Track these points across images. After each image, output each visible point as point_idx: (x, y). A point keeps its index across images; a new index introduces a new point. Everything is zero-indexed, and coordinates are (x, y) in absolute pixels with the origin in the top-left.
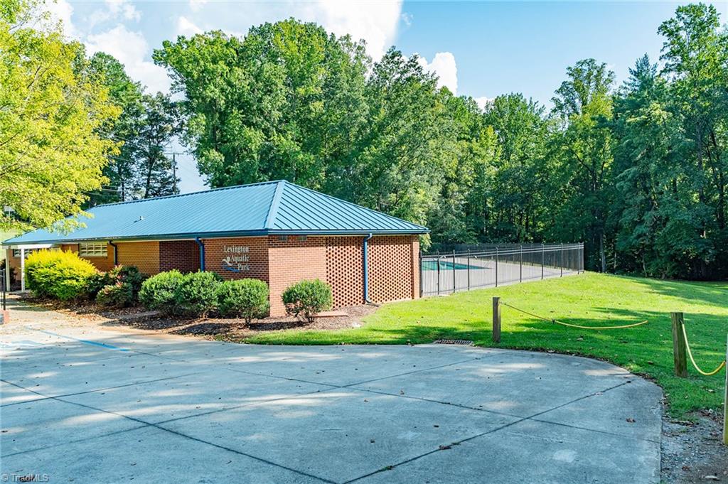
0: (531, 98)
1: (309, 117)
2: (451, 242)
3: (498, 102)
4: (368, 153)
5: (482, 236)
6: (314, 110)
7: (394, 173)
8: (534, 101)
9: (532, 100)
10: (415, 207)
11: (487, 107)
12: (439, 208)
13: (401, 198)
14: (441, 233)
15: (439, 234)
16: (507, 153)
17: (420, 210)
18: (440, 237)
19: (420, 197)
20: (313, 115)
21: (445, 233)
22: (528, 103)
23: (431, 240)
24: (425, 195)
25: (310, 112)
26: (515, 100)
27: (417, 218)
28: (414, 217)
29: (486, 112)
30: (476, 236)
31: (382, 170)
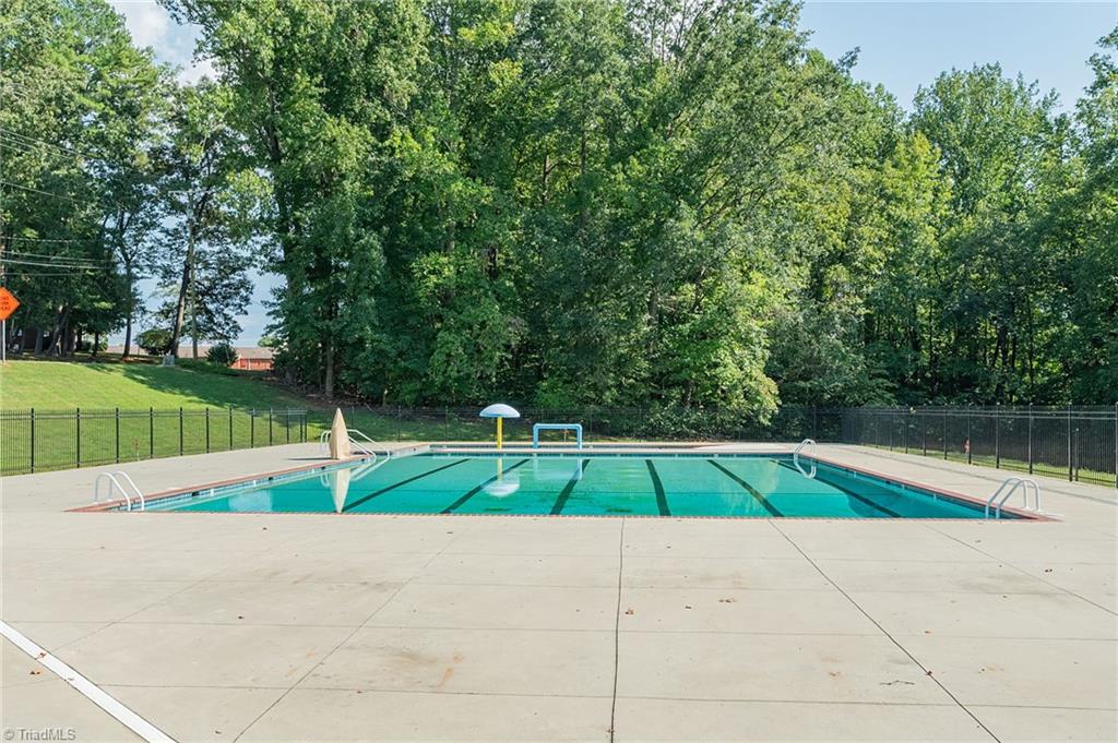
0: (1020, 76)
1: (487, 98)
2: (829, 404)
3: (944, 88)
4: (621, 176)
5: (907, 390)
6: (498, 81)
7: (686, 226)
8: (1028, 82)
9: (1025, 80)
10: (741, 313)
11: (918, 100)
12: (801, 319)
13: (709, 293)
14: (806, 380)
15: (802, 384)
16: (966, 199)
17: (755, 324)
18: (804, 389)
19: (756, 290)
20: (497, 93)
21: (816, 382)
22: (1016, 87)
23: (781, 396)
24: (767, 286)
25: (492, 86)
26: (985, 80)
27: (745, 341)
28: (740, 340)
29: (915, 111)
30: (889, 389)
31: (659, 224)
